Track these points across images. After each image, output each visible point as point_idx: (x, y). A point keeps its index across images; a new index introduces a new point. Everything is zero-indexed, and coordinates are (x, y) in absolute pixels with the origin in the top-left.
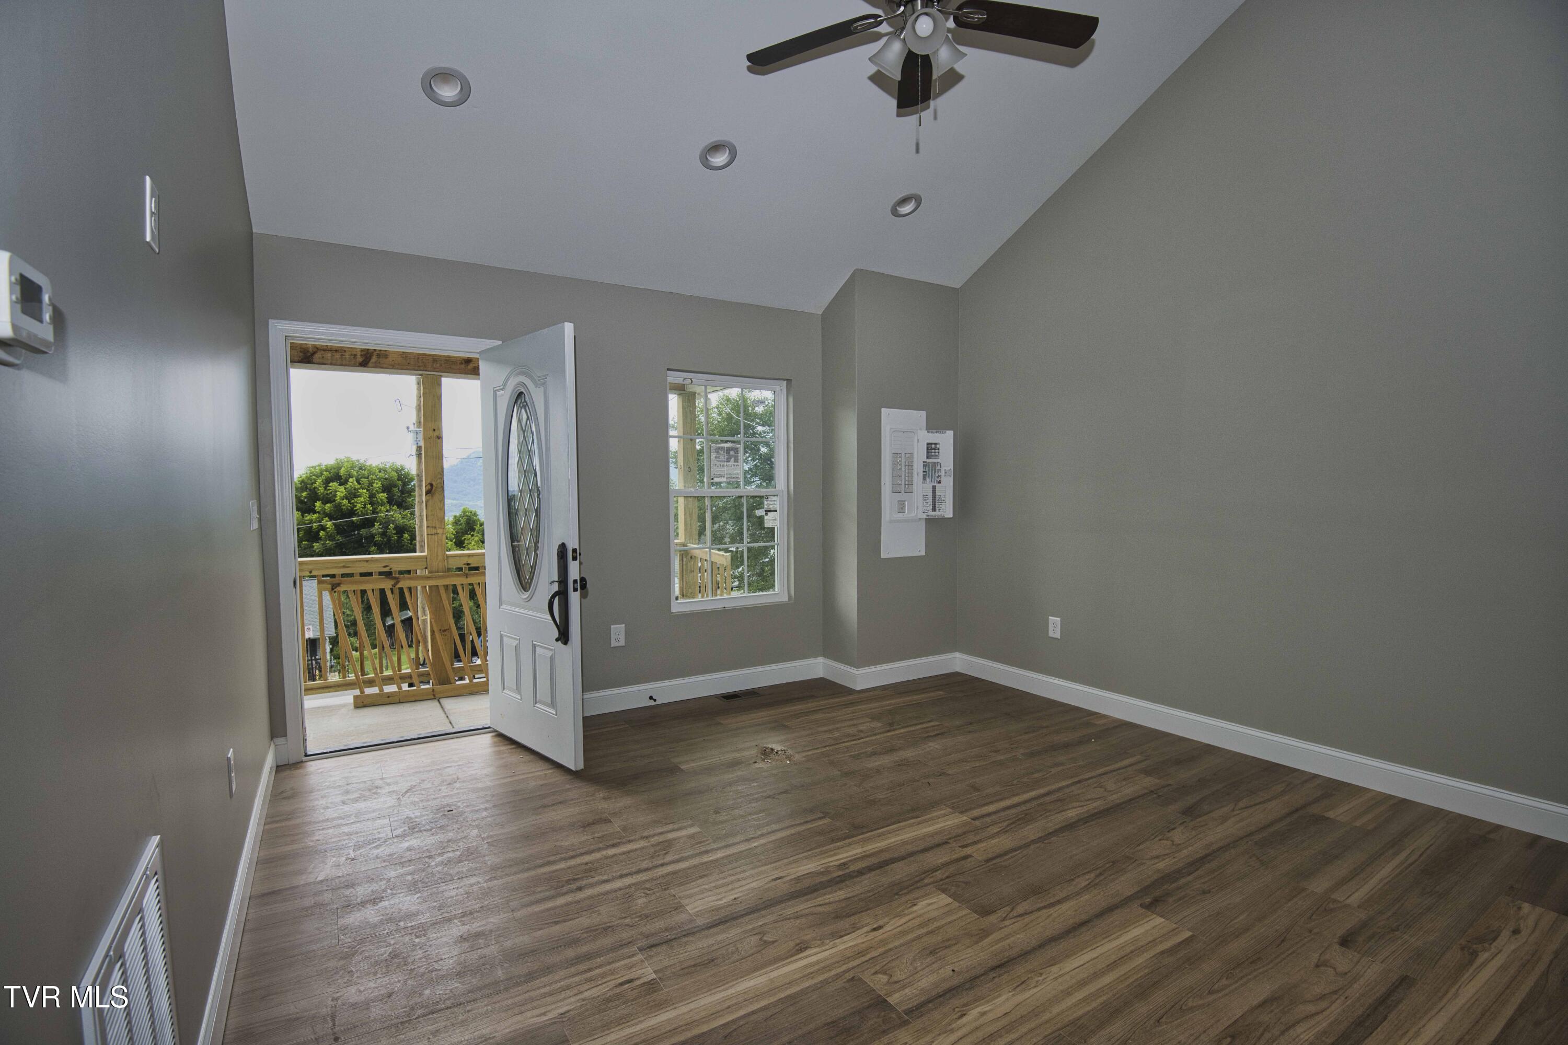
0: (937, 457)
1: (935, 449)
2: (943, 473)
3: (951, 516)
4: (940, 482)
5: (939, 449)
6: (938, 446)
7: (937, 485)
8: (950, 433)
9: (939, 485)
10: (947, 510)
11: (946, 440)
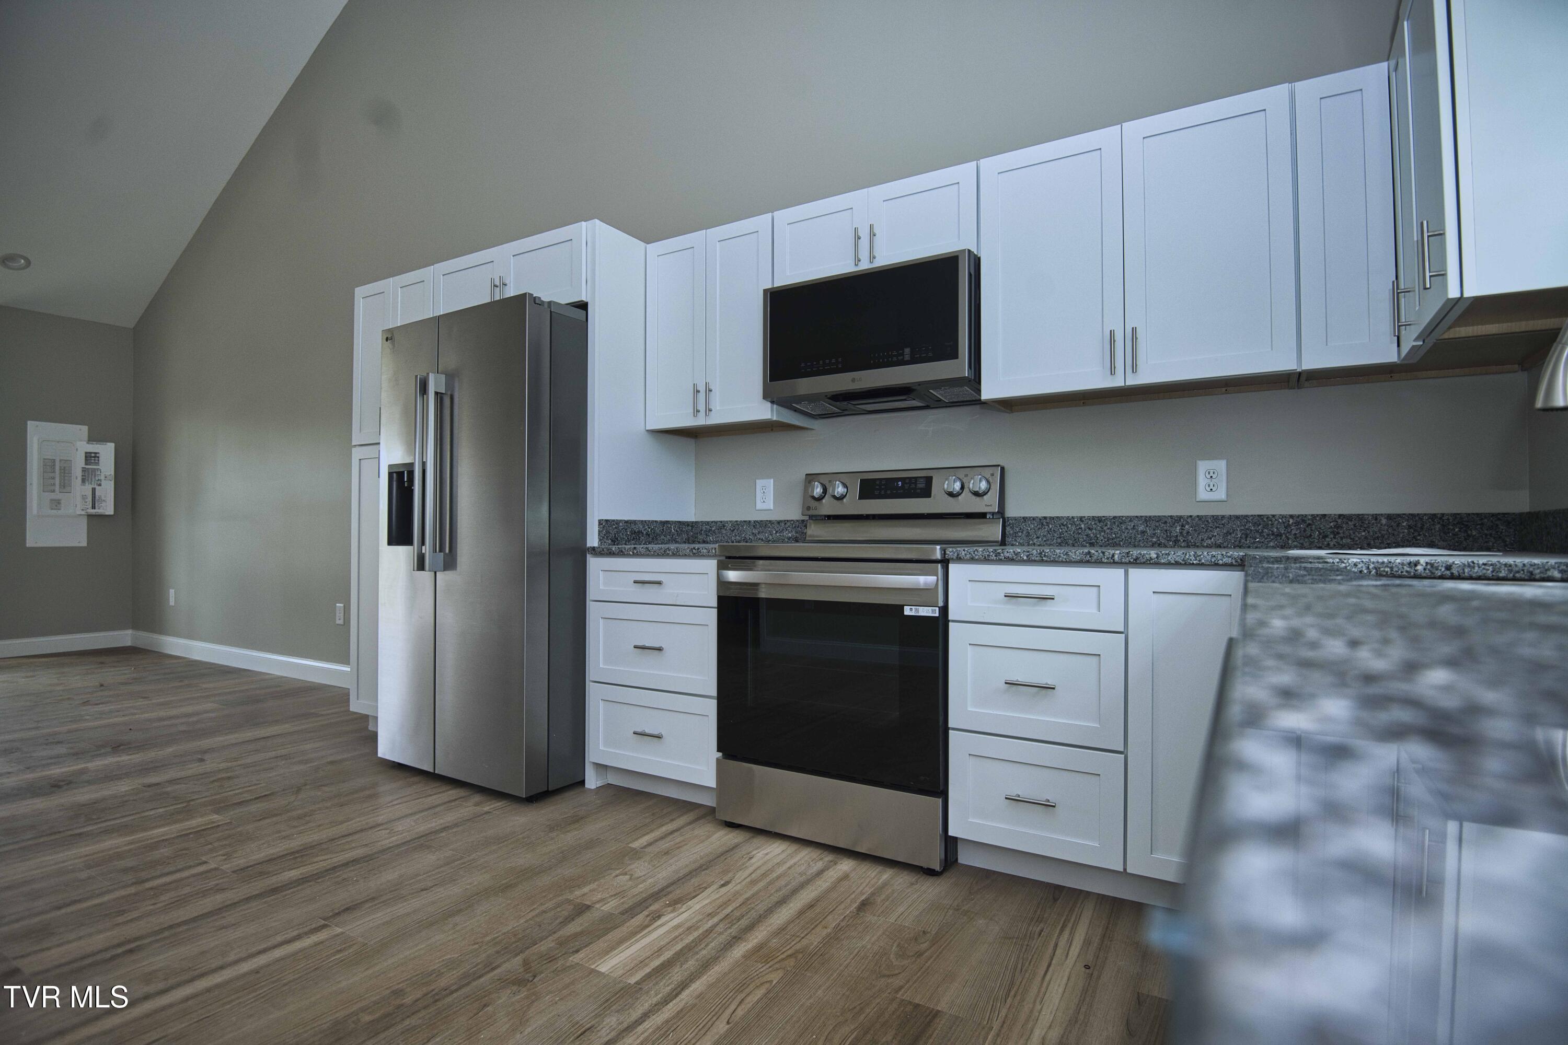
0: (98, 464)
1: (94, 457)
2: (102, 477)
3: (112, 513)
4: (100, 485)
5: (98, 457)
6: (98, 455)
7: (98, 488)
8: (111, 446)
9: (100, 487)
10: (108, 508)
11: (107, 452)
